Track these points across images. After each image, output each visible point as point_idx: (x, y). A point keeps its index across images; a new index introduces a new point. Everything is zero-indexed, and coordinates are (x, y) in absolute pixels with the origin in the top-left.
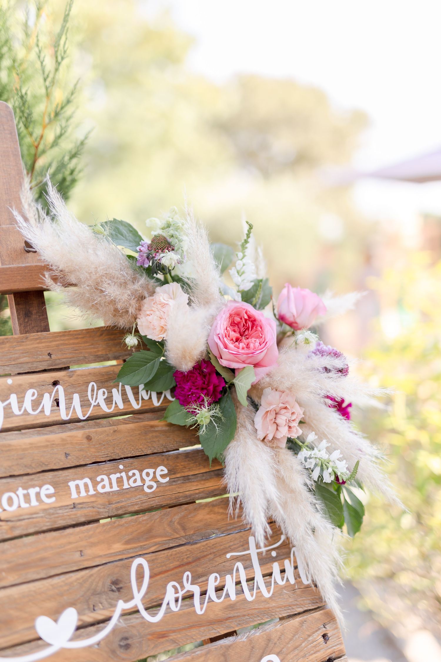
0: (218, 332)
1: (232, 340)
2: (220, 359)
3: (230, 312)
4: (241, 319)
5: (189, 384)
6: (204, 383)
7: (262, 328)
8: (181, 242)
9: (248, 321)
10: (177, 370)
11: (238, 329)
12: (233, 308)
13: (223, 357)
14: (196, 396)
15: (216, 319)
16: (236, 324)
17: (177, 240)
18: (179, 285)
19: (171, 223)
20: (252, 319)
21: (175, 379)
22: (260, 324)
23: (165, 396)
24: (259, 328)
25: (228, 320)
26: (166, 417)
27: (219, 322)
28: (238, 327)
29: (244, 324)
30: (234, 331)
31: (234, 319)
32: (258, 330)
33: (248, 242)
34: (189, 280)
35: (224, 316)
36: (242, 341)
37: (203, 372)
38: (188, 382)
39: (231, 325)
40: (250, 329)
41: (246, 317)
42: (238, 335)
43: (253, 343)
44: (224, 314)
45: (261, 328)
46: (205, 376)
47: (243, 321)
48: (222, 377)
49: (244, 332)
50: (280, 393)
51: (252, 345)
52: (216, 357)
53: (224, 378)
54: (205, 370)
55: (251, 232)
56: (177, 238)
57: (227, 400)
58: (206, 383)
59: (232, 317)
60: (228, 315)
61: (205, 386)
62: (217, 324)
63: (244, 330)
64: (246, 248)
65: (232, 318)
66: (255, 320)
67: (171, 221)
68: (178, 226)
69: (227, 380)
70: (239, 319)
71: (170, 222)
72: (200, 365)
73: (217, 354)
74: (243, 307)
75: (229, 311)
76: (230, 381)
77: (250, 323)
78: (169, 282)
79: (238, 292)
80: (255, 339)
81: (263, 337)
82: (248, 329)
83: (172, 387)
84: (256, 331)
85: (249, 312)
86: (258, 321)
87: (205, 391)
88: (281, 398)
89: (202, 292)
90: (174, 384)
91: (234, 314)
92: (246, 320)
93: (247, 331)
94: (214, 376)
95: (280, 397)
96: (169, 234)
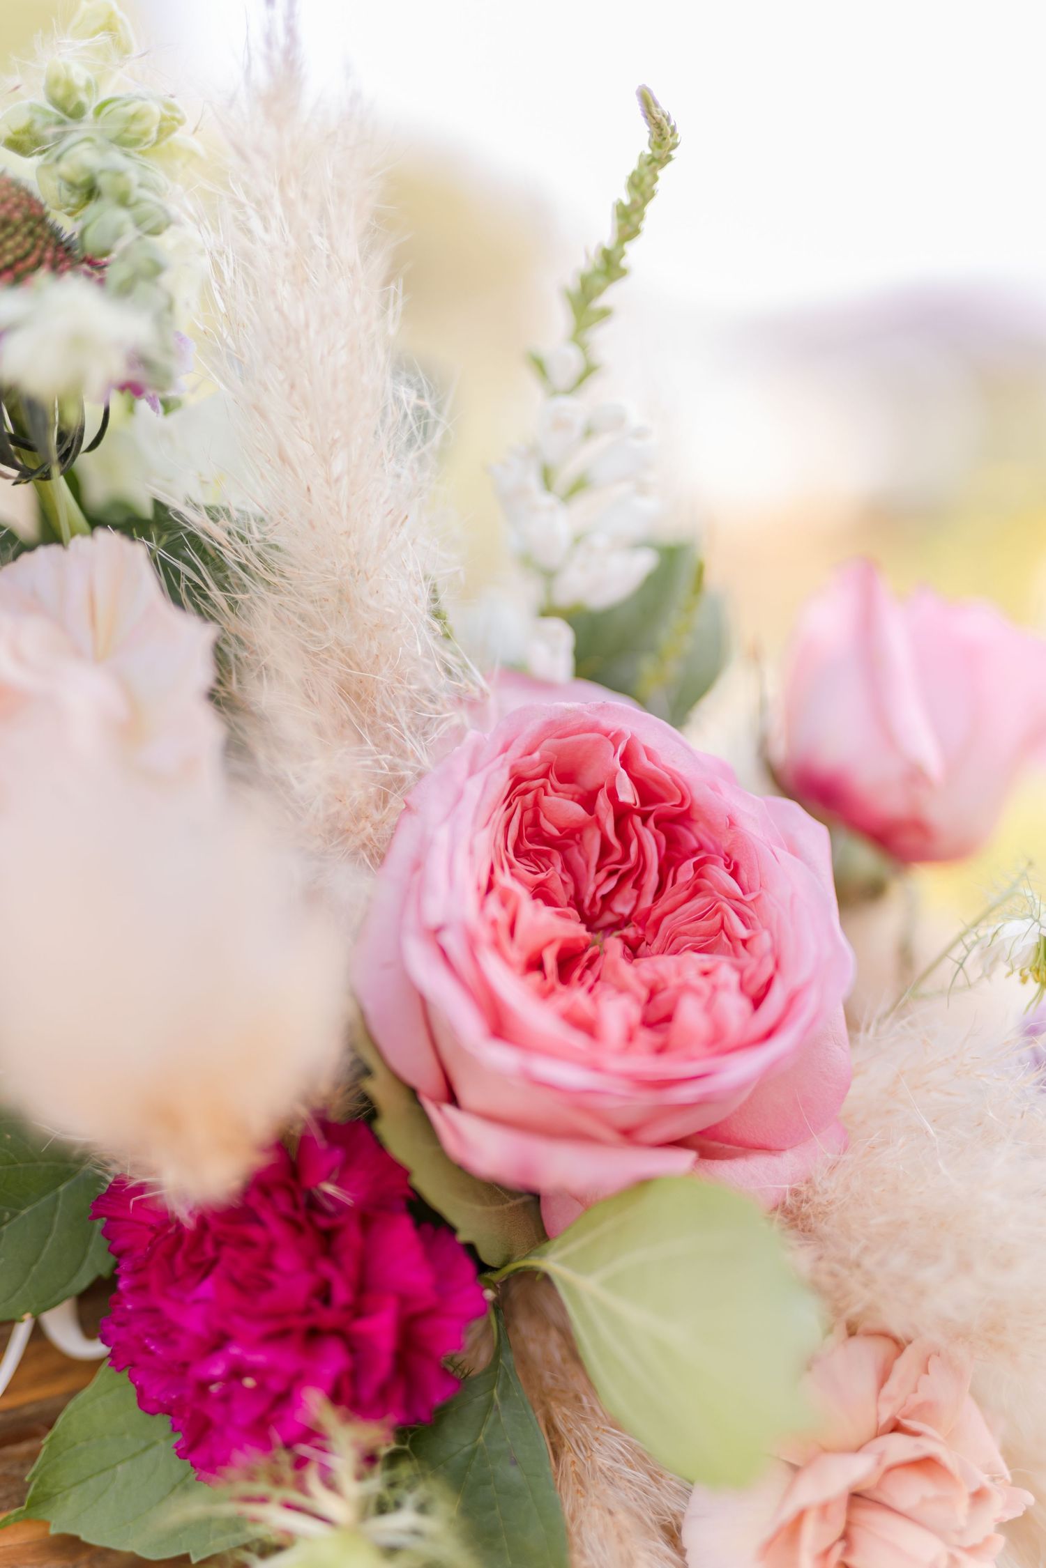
0: (435, 911)
1: (535, 964)
2: (449, 1110)
3: (514, 754)
4: (588, 802)
5: (207, 1288)
6: (324, 1294)
7: (744, 875)
8: (156, 232)
9: (637, 820)
10: (120, 1183)
11: (566, 878)
12: (532, 727)
13: (466, 1093)
14: (261, 1386)
15: (408, 808)
16: (550, 841)
17: (122, 215)
18: (137, 554)
19: (83, 97)
20: (667, 807)
21: (106, 1233)
22: (725, 844)
23: (38, 1332)
24: (719, 873)
25: (500, 815)
26: (44, 1499)
27: (442, 835)
28: (568, 867)
29: (606, 848)
30: (541, 893)
31: (536, 803)
32: (707, 883)
33: (623, 273)
34: (215, 520)
35: (474, 788)
36: (607, 974)
37: (314, 1204)
38: (206, 1275)
39: (518, 853)
40: (652, 879)
41: (627, 794)
42: (574, 929)
43: (696, 992)
44: (472, 772)
45: (735, 874)
46: (327, 1240)
47: (598, 823)
48: (463, 1237)
49: (608, 899)
50: (883, 1347)
51: (690, 1014)
52: (413, 1093)
53: (470, 1248)
54: (329, 1188)
55: (653, 194)
56: (123, 201)
57: (490, 1404)
58: (342, 1294)
59: (526, 792)
60: (502, 781)
61: (328, 1318)
62: (425, 845)
63: (612, 883)
64: (605, 313)
65: (530, 797)
66: (685, 817)
67: (81, 82)
68: (134, 118)
69: (489, 1254)
70: (576, 811)
71: (71, 88)
72: (293, 1154)
73: (424, 1077)
74: (608, 723)
75: (505, 749)
76: (508, 1260)
77: (649, 840)
78: (65, 531)
79: (547, 612)
80: (704, 960)
81: (764, 941)
82: (635, 876)
83: (83, 1280)
84: (696, 891)
85: (650, 755)
86: (710, 824)
87: (334, 1359)
88: (892, 1386)
89: (310, 608)
90: (98, 1262)
91: (540, 769)
92: (622, 813)
93: (629, 891)
94: (401, 1233)
95: (884, 1376)
96: (64, 168)
